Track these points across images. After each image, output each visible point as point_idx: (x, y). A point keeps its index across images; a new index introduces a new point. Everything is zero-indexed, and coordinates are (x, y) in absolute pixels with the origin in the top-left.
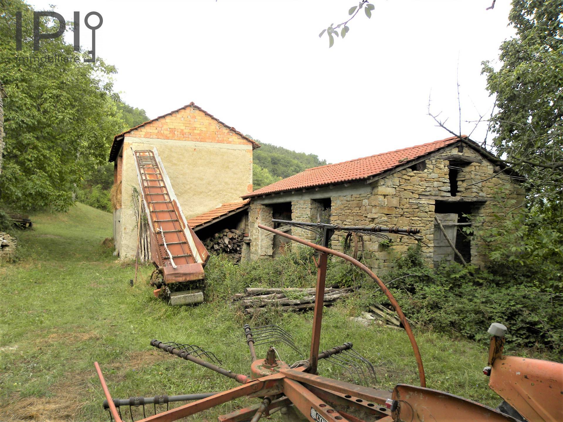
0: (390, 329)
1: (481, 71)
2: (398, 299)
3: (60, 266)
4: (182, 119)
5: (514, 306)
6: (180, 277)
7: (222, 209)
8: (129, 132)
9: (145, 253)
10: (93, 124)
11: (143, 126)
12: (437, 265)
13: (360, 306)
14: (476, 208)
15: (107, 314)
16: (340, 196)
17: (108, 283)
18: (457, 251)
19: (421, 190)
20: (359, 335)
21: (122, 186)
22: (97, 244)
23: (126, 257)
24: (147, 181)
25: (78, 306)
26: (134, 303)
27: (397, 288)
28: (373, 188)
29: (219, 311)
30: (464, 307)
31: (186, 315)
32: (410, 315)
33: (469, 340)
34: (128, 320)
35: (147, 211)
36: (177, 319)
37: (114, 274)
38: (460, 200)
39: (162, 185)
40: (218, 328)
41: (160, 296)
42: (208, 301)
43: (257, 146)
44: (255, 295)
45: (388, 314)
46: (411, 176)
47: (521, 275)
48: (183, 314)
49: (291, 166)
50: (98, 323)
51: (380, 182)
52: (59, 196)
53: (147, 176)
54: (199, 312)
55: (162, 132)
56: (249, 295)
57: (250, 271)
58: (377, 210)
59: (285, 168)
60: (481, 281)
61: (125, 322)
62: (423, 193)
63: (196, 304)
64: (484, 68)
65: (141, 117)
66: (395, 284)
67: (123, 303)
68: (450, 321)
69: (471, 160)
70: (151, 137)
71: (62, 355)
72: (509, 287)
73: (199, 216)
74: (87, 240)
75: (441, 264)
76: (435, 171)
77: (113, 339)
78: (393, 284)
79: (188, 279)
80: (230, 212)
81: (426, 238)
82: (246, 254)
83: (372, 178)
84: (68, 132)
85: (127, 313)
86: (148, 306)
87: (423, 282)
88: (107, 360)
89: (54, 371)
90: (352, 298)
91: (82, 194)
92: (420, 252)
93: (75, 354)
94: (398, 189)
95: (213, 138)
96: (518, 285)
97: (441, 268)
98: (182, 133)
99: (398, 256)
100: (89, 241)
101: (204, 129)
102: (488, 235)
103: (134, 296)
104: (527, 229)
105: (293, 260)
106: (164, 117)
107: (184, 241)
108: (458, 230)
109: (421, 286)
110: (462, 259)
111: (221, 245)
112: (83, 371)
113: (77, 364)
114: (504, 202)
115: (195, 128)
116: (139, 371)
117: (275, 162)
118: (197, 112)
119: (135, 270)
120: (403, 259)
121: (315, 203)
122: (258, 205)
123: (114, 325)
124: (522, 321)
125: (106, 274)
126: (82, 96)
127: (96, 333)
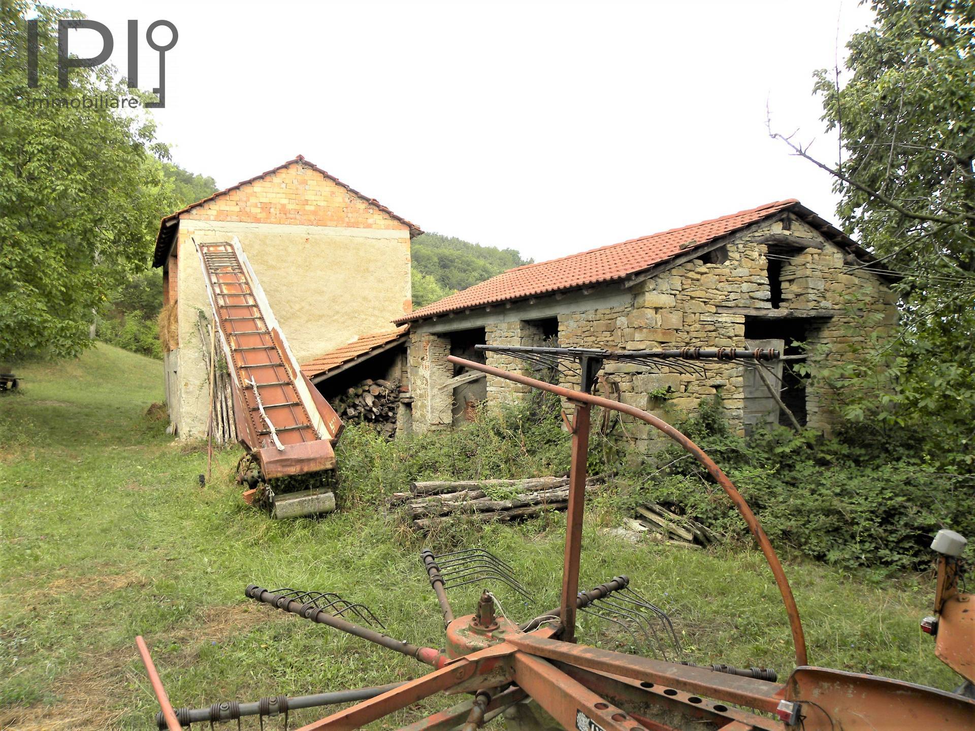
0: (676, 547)
1: (813, 87)
2: (686, 494)
3: (71, 456)
4: (283, 186)
5: (890, 499)
6: (290, 466)
7: (360, 344)
8: (187, 211)
9: (223, 427)
10: (121, 200)
11: (212, 199)
12: (749, 432)
13: (620, 508)
14: (815, 329)
15: (159, 538)
16: (574, 313)
17: (160, 482)
18: (784, 406)
19: (720, 297)
20: (625, 559)
21: (179, 309)
22: (136, 413)
23: (190, 436)
24: (223, 296)
25: (105, 525)
26: (207, 516)
27: (684, 474)
28: (635, 296)
29: (366, 525)
30: (803, 504)
31: (305, 535)
32: (710, 521)
33: (817, 563)
34: (199, 549)
35: (226, 349)
36: (288, 543)
37: (169, 466)
38: (787, 315)
39: (251, 302)
40: (366, 557)
41: (256, 501)
42: (344, 508)
43: (417, 232)
44: (430, 495)
45: (671, 520)
46: (702, 274)
47: (898, 444)
48: (299, 533)
49: (474, 270)
50: (144, 556)
51: (648, 284)
52: (62, 329)
53: (224, 287)
54: (328, 529)
55: (248, 209)
56: (420, 494)
57: (416, 452)
58: (644, 335)
59: (463, 275)
60: (828, 457)
61: (193, 551)
62: (724, 304)
63: (322, 515)
64: (818, 83)
65: (207, 190)
66: (680, 467)
67: (187, 517)
68: (781, 530)
69: (805, 243)
70: (229, 219)
71: (75, 618)
72: (878, 467)
73: (319, 357)
74: (118, 408)
75: (757, 429)
76: (743, 264)
77: (172, 584)
78: (676, 467)
79: (306, 469)
80: (374, 349)
81: (730, 384)
82: (404, 423)
83: (633, 278)
84: (78, 214)
85: (196, 535)
86: (234, 521)
87: (729, 461)
88: (161, 625)
89: (61, 651)
90: (605, 495)
91: (107, 329)
92: (721, 409)
93: (100, 615)
94: (679, 297)
95: (340, 219)
96: (894, 463)
97: (757, 436)
98: (284, 210)
99: (684, 417)
100: (123, 410)
101: (323, 204)
102: (837, 376)
103: (207, 503)
104: (906, 364)
105: (493, 430)
106: (250, 182)
107: (296, 400)
108: (785, 369)
109: (727, 469)
110: (794, 419)
111: (358, 408)
112: (116, 649)
113: (105, 634)
114: (862, 317)
115: (306, 202)
116: (223, 644)
117: (445, 263)
118: (310, 172)
119: (207, 458)
120: (693, 421)
121: (528, 327)
122: (423, 335)
123: (172, 557)
124: (906, 525)
125: (154, 467)
126: (100, 150)
127: (139, 574)
